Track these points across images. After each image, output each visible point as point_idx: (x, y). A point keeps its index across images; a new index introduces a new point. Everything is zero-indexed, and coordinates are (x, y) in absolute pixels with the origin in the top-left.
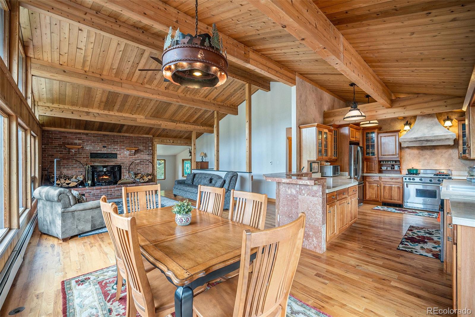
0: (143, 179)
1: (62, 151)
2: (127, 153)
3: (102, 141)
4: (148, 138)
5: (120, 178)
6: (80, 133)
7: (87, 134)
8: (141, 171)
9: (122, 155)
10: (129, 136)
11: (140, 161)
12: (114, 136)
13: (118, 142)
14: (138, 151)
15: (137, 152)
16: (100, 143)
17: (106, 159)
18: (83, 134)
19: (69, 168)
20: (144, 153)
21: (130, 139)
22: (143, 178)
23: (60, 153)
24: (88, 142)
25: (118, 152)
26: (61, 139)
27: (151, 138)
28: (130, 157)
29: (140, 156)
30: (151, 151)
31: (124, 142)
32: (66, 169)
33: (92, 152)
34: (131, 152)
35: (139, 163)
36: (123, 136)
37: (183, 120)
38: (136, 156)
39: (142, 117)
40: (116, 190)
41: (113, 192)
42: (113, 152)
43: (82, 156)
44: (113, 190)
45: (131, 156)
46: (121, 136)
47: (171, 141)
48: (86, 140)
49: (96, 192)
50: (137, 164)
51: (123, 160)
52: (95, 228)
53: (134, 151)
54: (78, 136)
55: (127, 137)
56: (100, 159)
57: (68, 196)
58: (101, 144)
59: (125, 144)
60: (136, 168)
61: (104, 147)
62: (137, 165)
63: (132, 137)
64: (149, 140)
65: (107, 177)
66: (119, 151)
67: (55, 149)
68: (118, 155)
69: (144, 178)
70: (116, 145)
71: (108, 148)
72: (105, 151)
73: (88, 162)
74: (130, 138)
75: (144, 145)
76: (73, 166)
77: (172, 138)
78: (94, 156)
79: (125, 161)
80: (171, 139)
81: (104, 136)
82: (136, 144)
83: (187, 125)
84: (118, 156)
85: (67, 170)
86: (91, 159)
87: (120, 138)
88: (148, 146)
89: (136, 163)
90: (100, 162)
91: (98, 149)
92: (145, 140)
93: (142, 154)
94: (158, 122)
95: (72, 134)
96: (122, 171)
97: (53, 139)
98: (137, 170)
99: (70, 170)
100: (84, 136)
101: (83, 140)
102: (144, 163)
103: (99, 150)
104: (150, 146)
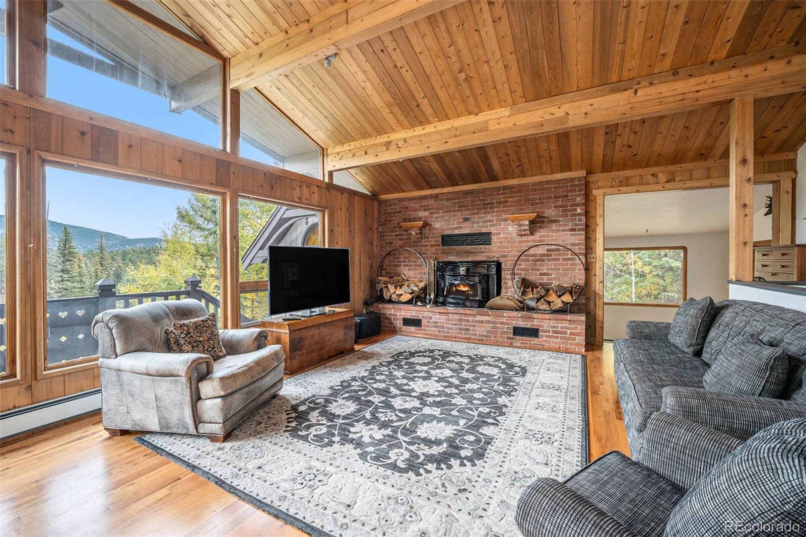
0: (549, 303)
1: (402, 235)
2: (512, 229)
3: (461, 207)
4: (572, 180)
5: (499, 294)
6: (425, 197)
7: (436, 197)
8: (550, 279)
9: (502, 235)
10: (519, 185)
11: (548, 250)
12: (484, 191)
13: (493, 203)
14: (543, 222)
15: (536, 224)
16: (459, 211)
17: (468, 247)
18: (431, 197)
19: (411, 266)
20: (560, 226)
21: (521, 191)
22: (548, 299)
23: (400, 239)
24: (439, 213)
25: (493, 230)
26: (400, 212)
27: (580, 179)
28: (520, 239)
29: (547, 236)
30: (580, 220)
31: (507, 202)
32: (407, 268)
33: (444, 234)
34: (520, 225)
35: (544, 255)
36: (505, 188)
37: (667, 63)
38: (538, 236)
39: (503, 112)
40: (477, 322)
41: (471, 326)
42: (484, 230)
43: (428, 242)
44: (470, 319)
45: (524, 238)
46: (499, 189)
47: (662, 177)
48: (436, 209)
49: (439, 319)
50: (540, 259)
51: (505, 247)
52: (169, 431)
53: (527, 222)
54: (424, 203)
55: (512, 187)
56: (458, 247)
57: (110, 328)
58: (459, 213)
59: (510, 206)
60: (538, 270)
61: (466, 220)
62: (538, 260)
63: (526, 185)
64: (576, 186)
65: (466, 289)
66: (494, 225)
67: (393, 232)
68: (493, 237)
69: (550, 299)
70: (489, 213)
71: (473, 223)
72: (466, 229)
73: (438, 253)
74: (521, 188)
75: (560, 203)
76: (416, 262)
77: (666, 164)
78: (448, 240)
79: (510, 252)
80: (662, 168)
81: (466, 193)
82: (537, 204)
83: (693, 81)
84: (494, 239)
85: (409, 270)
86: (443, 247)
87: (498, 194)
88: (572, 205)
89: (535, 255)
90: (459, 254)
91: (454, 226)
92: (564, 187)
93: (553, 231)
94: (553, 110)
95: (415, 201)
96: (503, 276)
97: (392, 215)
98: (541, 274)
99: (412, 270)
100: (432, 202)
101: (430, 209)
102: (559, 255)
103: (456, 228)
104: (578, 205)
